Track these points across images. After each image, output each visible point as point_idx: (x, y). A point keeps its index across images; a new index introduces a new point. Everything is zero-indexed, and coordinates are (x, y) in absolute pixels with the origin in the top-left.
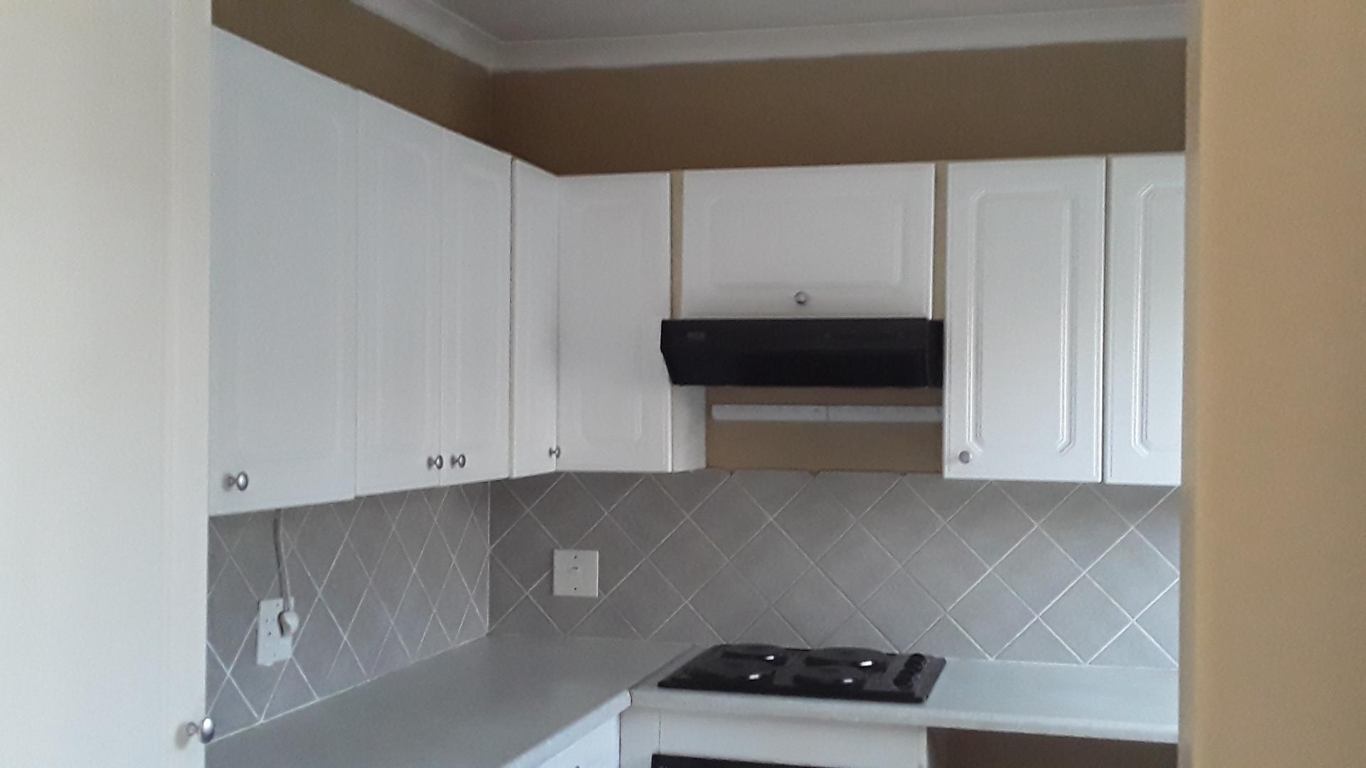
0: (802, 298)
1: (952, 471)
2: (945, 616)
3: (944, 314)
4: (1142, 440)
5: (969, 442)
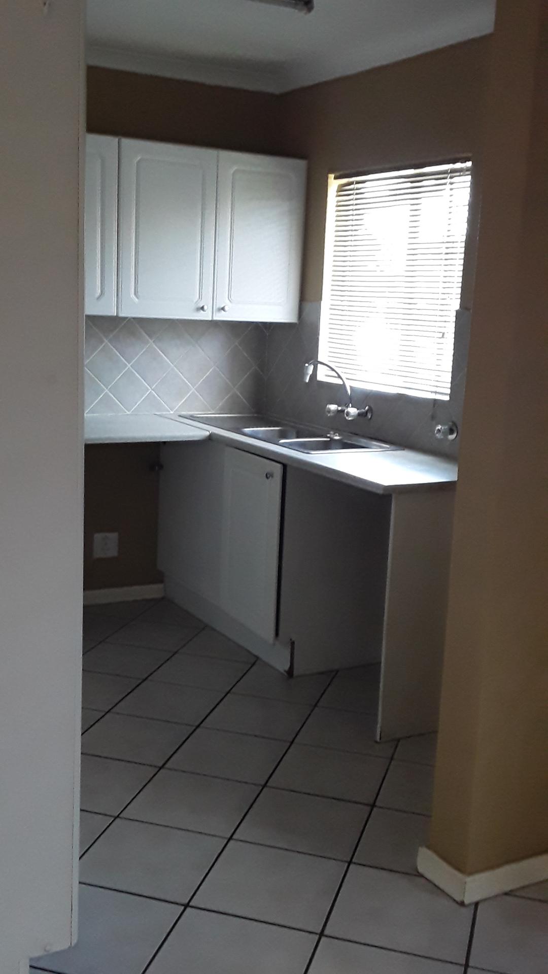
4: (135, 294)
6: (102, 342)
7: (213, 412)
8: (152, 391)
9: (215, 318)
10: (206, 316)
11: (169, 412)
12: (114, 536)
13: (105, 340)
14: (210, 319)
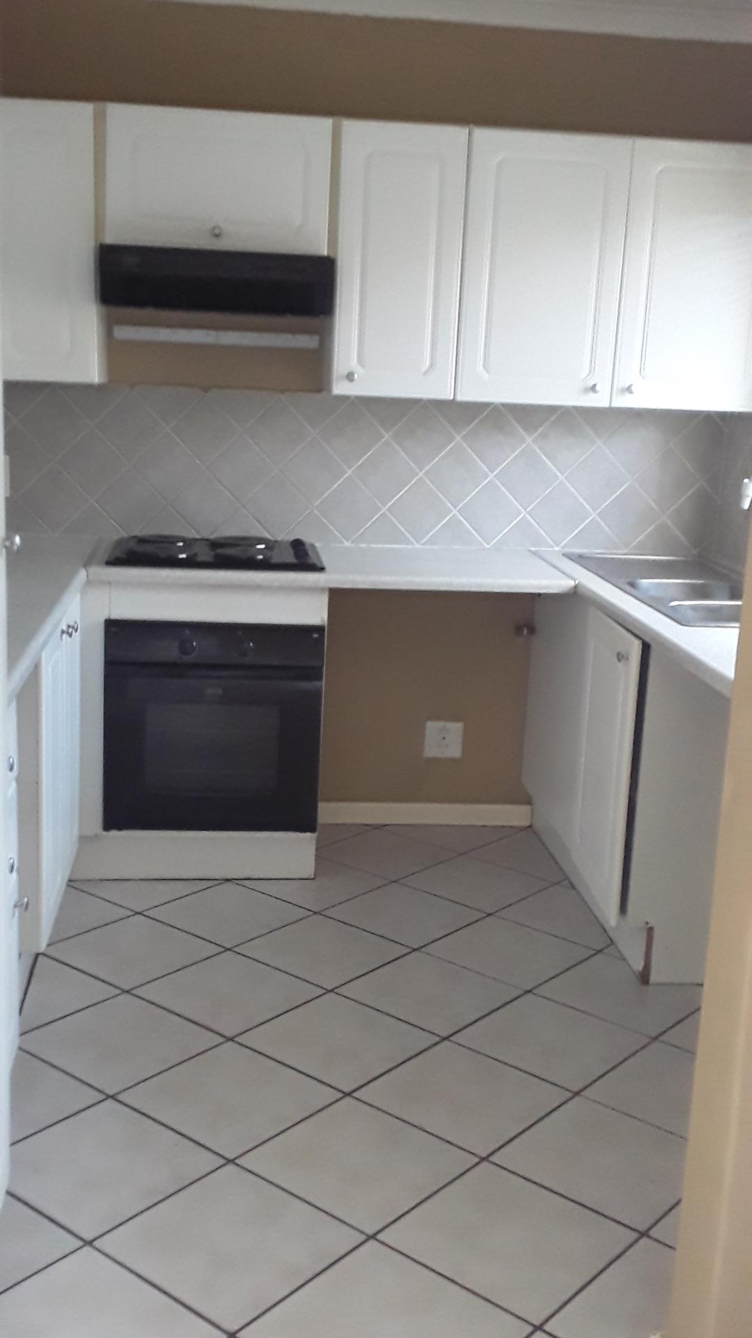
0: (217, 231)
1: (340, 388)
2: (312, 510)
3: (336, 253)
4: (484, 366)
5: (353, 364)
6: (451, 440)
7: (626, 551)
8: (527, 515)
9: (616, 404)
10: (599, 401)
11: (552, 547)
12: (456, 728)
13: (456, 436)
14: (607, 405)
